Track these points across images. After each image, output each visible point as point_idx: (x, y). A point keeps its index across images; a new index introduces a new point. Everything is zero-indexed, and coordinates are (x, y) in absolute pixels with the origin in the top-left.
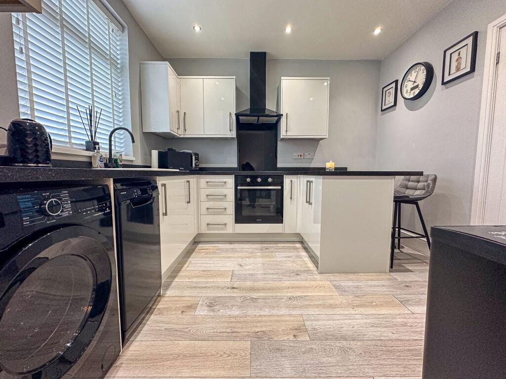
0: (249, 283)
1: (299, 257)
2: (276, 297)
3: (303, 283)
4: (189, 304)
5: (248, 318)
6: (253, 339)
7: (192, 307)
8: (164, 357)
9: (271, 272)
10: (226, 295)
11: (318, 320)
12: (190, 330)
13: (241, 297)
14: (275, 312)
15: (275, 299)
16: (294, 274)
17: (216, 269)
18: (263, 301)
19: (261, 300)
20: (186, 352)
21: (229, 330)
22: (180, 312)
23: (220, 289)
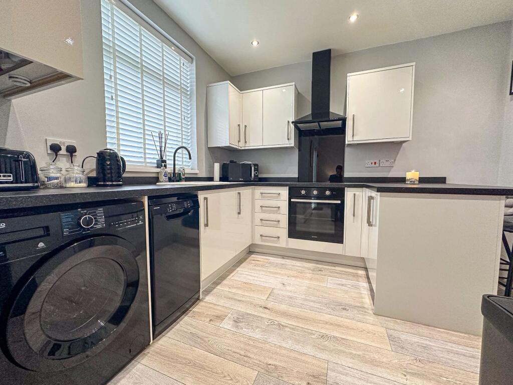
0: (283, 306)
1: (356, 287)
2: (306, 330)
3: (347, 322)
4: (219, 313)
5: (267, 345)
6: (262, 371)
7: (220, 318)
8: (179, 359)
9: (313, 298)
10: (256, 314)
11: (347, 374)
12: (209, 341)
13: (270, 320)
14: (298, 347)
15: (305, 332)
16: (341, 307)
17: (258, 283)
18: (290, 330)
19: (288, 329)
20: (197, 361)
21: (242, 353)
22: (208, 319)
23: (252, 305)
